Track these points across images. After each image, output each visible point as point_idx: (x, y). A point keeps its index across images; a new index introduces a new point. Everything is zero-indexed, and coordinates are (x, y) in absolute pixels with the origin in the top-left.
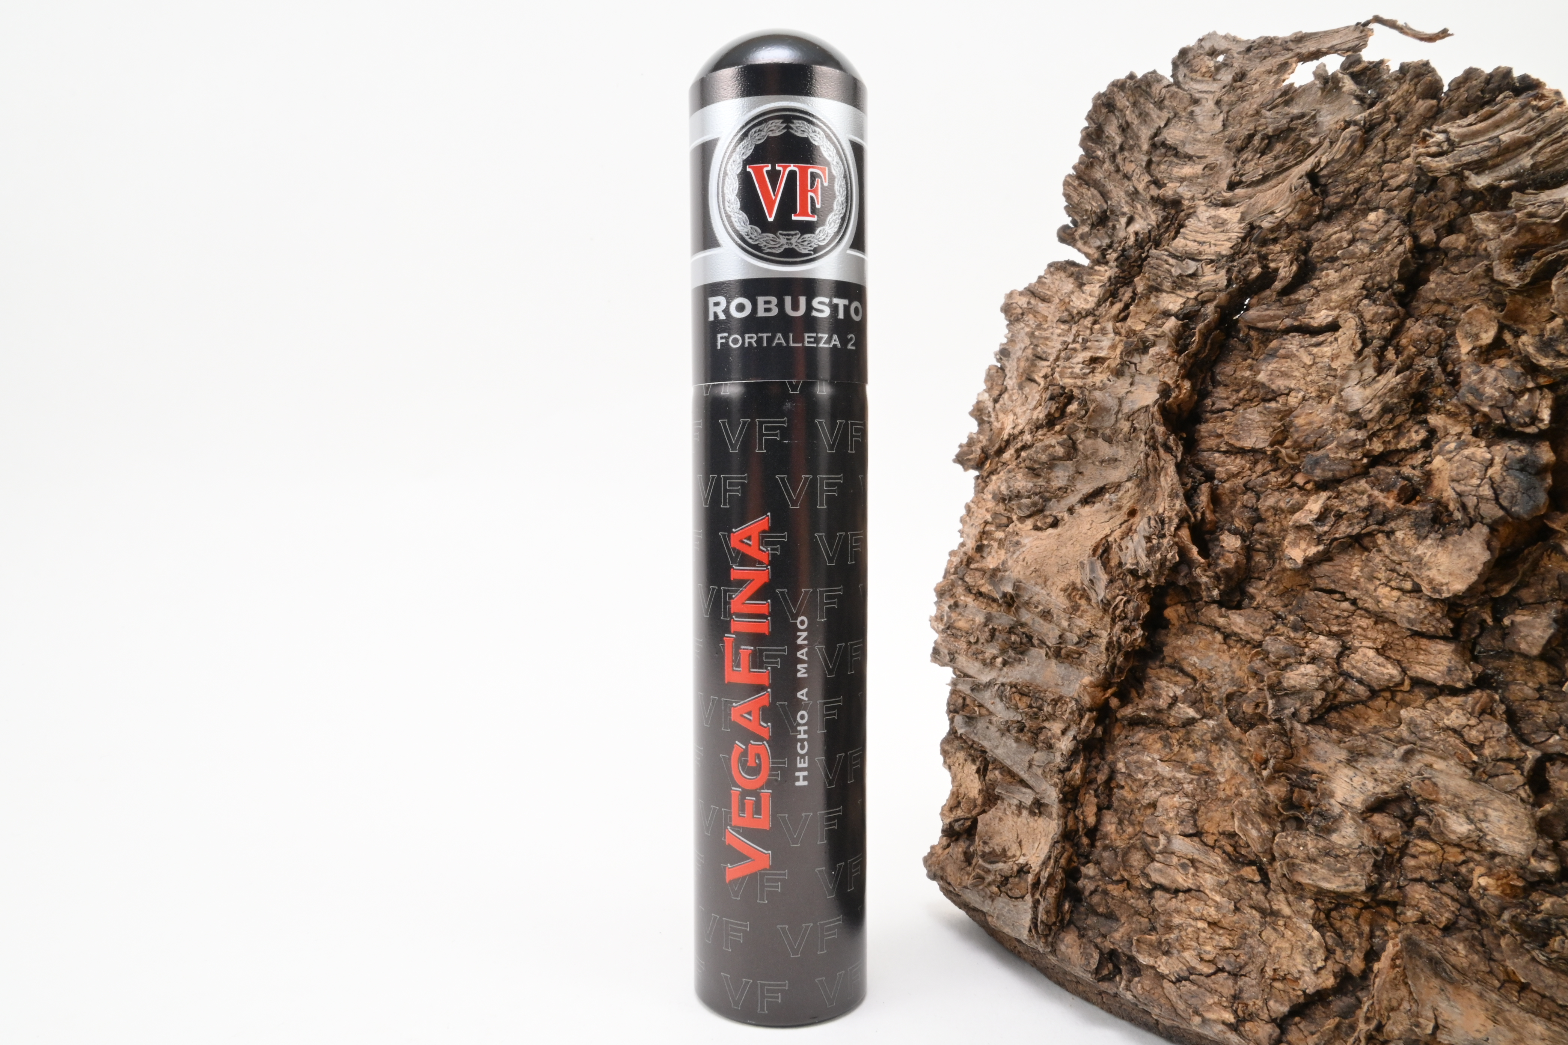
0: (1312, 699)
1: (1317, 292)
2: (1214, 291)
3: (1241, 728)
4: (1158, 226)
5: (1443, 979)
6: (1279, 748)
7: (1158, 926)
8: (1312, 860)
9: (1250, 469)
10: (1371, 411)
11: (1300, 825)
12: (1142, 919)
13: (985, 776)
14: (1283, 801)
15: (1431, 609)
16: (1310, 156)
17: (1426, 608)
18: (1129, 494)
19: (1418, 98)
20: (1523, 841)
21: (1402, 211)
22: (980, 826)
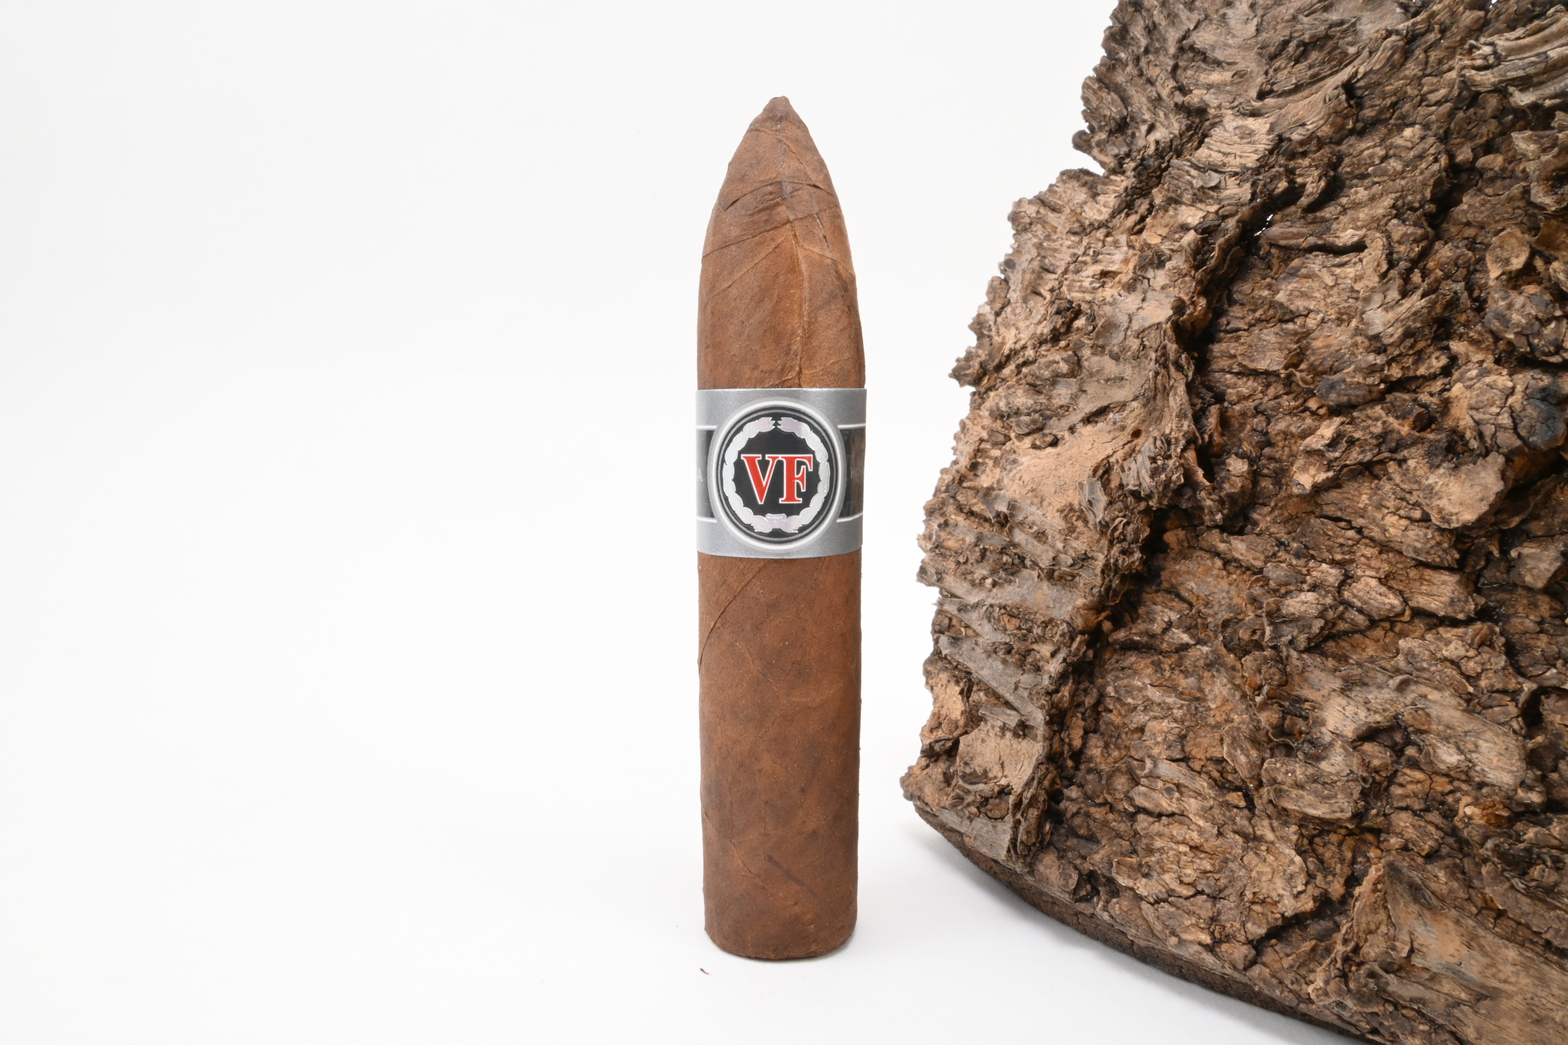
0: (1310, 627)
1: (1345, 210)
2: (1237, 205)
3: (1235, 655)
4: (1181, 135)
5: (1422, 905)
6: (1274, 674)
7: (1139, 849)
8: (1300, 786)
9: (1262, 392)
10: (1392, 335)
11: (1290, 752)
12: (1123, 842)
13: (968, 697)
14: (1274, 727)
15: (1438, 538)
16: (1346, 66)
17: (1433, 538)
18: (1134, 414)
19: (1465, 9)
20: (1512, 772)
21: (1439, 128)
22: (962, 747)
